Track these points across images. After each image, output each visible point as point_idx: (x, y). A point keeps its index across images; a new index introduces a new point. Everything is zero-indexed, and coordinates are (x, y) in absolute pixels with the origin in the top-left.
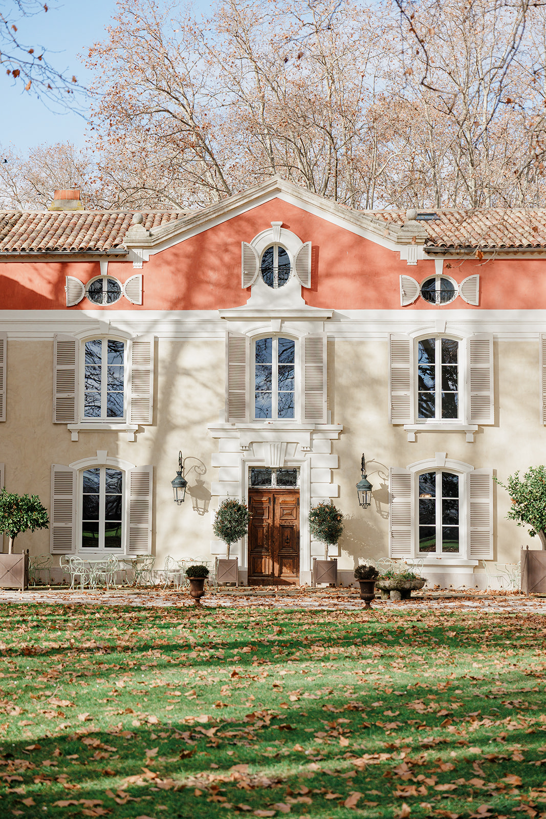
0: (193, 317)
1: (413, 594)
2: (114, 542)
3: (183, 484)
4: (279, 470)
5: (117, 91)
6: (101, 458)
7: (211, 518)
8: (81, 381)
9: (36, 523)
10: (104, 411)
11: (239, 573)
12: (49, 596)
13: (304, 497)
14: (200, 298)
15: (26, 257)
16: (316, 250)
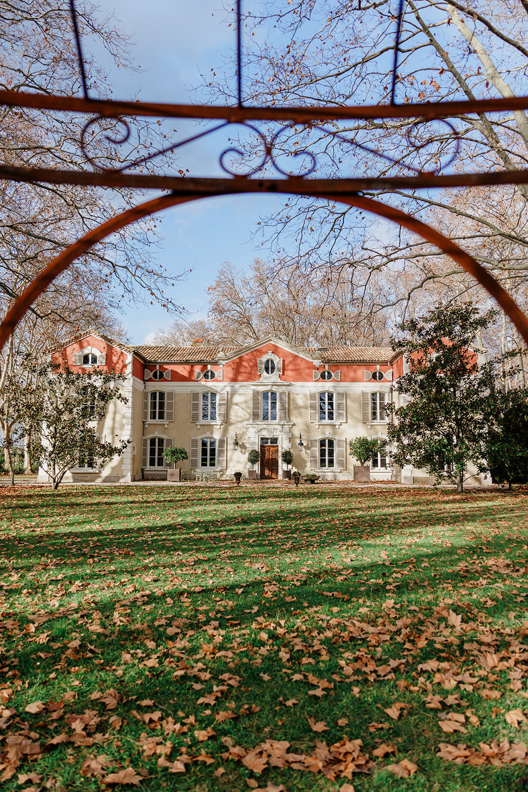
0: (237, 385)
1: (316, 482)
2: (212, 465)
3: (237, 444)
4: (271, 439)
5: (218, 304)
6: (208, 434)
7: (247, 455)
8: (201, 407)
9: (183, 458)
10: (209, 417)
11: (257, 475)
12: (188, 484)
13: (280, 449)
14: (240, 378)
15: (180, 363)
16: (284, 361)
